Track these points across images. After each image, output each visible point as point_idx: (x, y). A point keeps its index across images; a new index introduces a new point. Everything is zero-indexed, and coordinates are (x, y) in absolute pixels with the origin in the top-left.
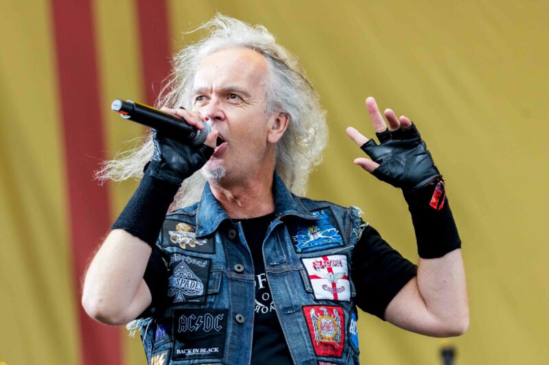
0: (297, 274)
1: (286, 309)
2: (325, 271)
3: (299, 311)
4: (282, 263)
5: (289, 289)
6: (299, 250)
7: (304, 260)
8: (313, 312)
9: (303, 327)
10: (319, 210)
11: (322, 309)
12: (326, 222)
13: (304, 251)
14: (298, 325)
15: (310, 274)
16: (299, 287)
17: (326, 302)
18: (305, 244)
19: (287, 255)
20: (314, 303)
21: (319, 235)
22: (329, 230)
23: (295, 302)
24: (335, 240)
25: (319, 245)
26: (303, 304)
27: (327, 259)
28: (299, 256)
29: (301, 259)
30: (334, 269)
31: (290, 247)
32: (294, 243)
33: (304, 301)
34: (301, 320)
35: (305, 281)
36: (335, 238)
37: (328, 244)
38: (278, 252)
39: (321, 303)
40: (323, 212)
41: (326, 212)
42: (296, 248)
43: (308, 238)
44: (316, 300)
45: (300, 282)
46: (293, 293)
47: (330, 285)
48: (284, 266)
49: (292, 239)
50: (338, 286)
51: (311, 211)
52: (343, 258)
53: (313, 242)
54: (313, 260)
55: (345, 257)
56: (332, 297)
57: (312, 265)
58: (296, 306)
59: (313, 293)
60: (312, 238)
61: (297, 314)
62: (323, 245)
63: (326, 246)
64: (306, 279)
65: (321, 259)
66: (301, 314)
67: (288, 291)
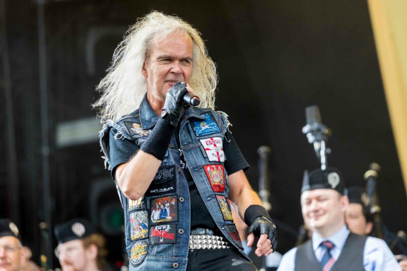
0: (199, 148)
1: (194, 168)
2: (213, 145)
3: (201, 168)
4: (189, 143)
5: (195, 157)
6: (198, 135)
7: (201, 140)
8: (208, 169)
9: (205, 177)
10: (205, 113)
11: (213, 166)
12: (209, 119)
13: (200, 135)
14: (202, 177)
15: (205, 148)
16: (200, 155)
17: (215, 163)
18: (200, 132)
19: (192, 138)
20: (209, 163)
21: (207, 127)
22: (212, 124)
23: (199, 164)
24: (215, 129)
25: (207, 132)
26: (203, 164)
27: (213, 139)
28: (198, 138)
29: (199, 140)
30: (217, 144)
31: (192, 134)
32: (194, 132)
33: (204, 163)
34: (203, 174)
35: (202, 152)
36: (215, 128)
37: (212, 131)
38: (186, 137)
39: (212, 163)
40: (207, 114)
41: (209, 114)
42: (196, 134)
43: (201, 129)
44: (209, 162)
45: (200, 152)
46: (198, 159)
47: (216, 154)
48: (191, 145)
49: (193, 130)
50: (220, 154)
51: (201, 114)
52: (220, 139)
53: (204, 130)
54: (206, 140)
55: (221, 139)
56: (217, 160)
57: (205, 143)
58: (200, 166)
59: (208, 158)
60: (203, 128)
61: (201, 170)
62: (210, 132)
63: (211, 133)
64: (203, 150)
65: (209, 139)
66: (203, 170)
67: (194, 158)
